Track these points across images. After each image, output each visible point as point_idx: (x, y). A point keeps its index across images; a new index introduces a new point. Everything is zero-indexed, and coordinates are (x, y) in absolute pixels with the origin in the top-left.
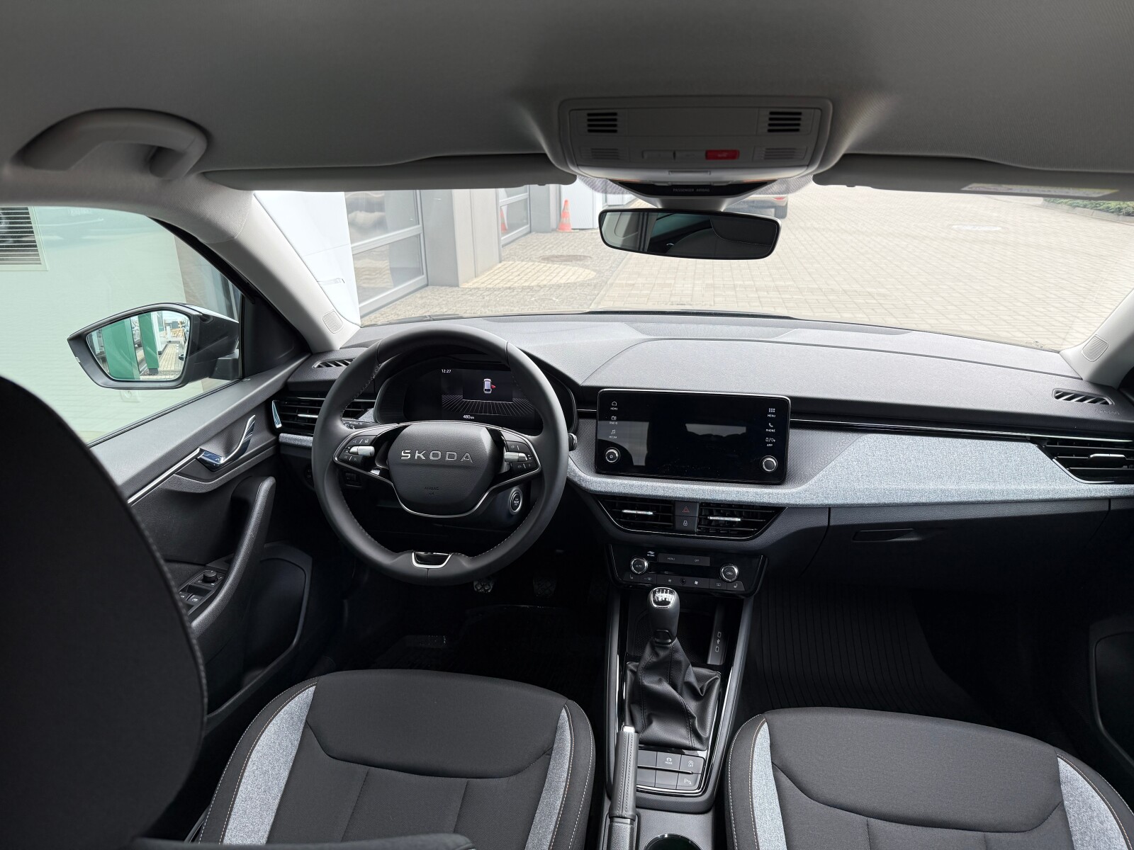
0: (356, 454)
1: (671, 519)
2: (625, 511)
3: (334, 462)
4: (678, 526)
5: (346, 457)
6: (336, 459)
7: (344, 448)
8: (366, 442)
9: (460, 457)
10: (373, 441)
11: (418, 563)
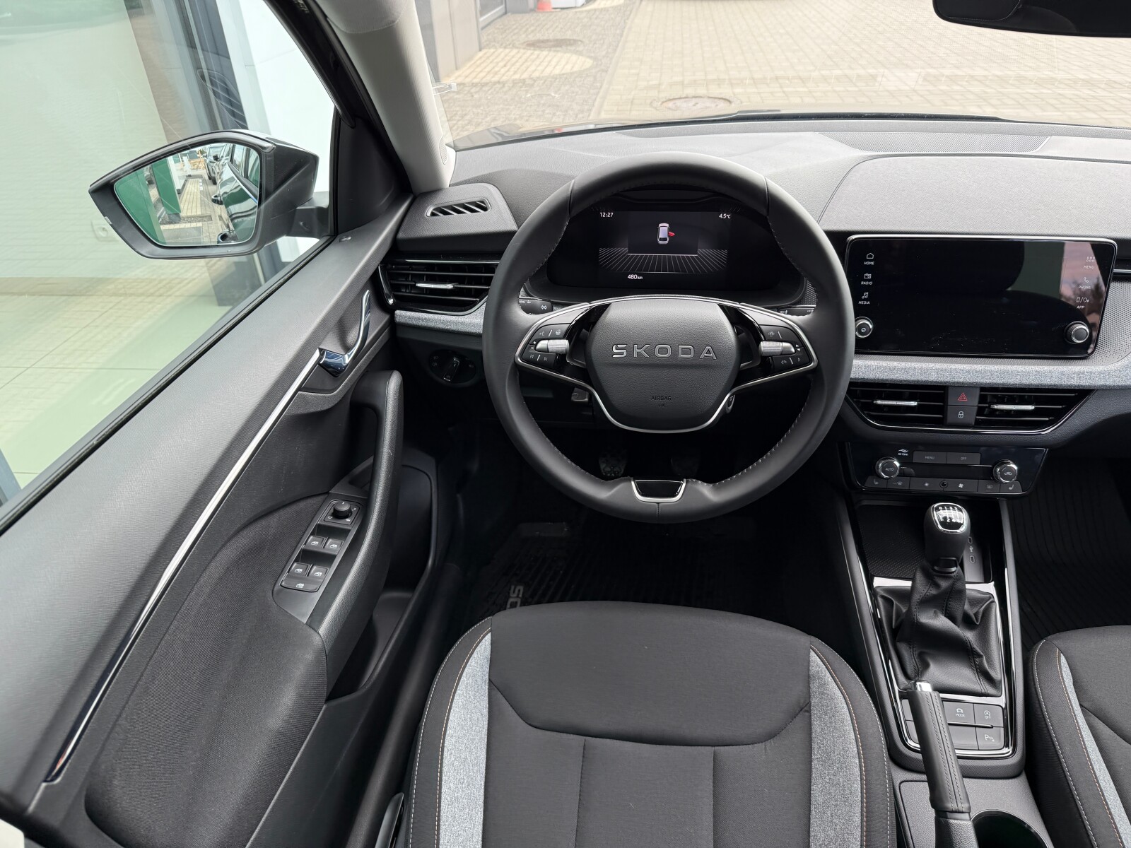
0: (546, 351)
1: (942, 410)
2: (879, 402)
3: (516, 365)
4: (950, 419)
5: (532, 356)
6: (519, 360)
7: (528, 343)
8: (558, 333)
9: (698, 354)
10: (566, 332)
11: (643, 495)
